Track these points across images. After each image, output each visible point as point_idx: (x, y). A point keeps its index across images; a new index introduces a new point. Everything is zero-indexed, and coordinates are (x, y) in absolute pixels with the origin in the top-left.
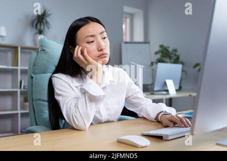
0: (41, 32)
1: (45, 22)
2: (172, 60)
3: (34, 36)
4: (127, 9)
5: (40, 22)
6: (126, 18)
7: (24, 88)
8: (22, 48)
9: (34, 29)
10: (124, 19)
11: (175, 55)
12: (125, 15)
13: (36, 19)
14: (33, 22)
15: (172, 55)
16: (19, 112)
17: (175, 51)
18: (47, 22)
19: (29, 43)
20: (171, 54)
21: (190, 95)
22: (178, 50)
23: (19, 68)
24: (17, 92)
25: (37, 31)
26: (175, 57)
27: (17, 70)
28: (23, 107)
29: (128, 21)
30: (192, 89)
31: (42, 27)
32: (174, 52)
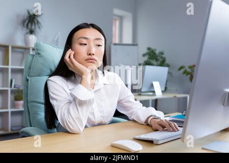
0: (32, 32)
1: (36, 21)
2: (159, 62)
3: (25, 36)
4: (117, 12)
5: (31, 21)
6: (116, 20)
7: (15, 87)
8: (13, 47)
9: (25, 28)
10: (114, 21)
11: (162, 58)
12: (115, 17)
13: (27, 19)
14: (24, 22)
15: (159, 58)
16: (10, 110)
17: (162, 53)
18: (38, 22)
19: (20, 43)
20: (158, 56)
21: (175, 97)
22: (165, 53)
23: (10, 67)
24: (7, 91)
25: (28, 31)
26: (161, 60)
27: (8, 69)
28: (13, 106)
29: (118, 23)
30: (177, 90)
31: (33, 27)
32: (160, 55)
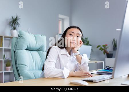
0: (14, 29)
1: (17, 23)
2: (85, 44)
3: (11, 31)
4: (61, 16)
5: (14, 23)
6: (60, 21)
7: (6, 59)
8: (5, 37)
9: (11, 27)
10: (59, 22)
11: (87, 41)
12: (59, 19)
13: (12, 21)
14: (10, 23)
15: (85, 41)
16: (3, 72)
19: (8, 34)
21: (96, 62)
22: (88, 38)
23: (3, 48)
24: (2, 61)
25: (12, 28)
27: (2, 49)
28: (5, 69)
31: (15, 26)
